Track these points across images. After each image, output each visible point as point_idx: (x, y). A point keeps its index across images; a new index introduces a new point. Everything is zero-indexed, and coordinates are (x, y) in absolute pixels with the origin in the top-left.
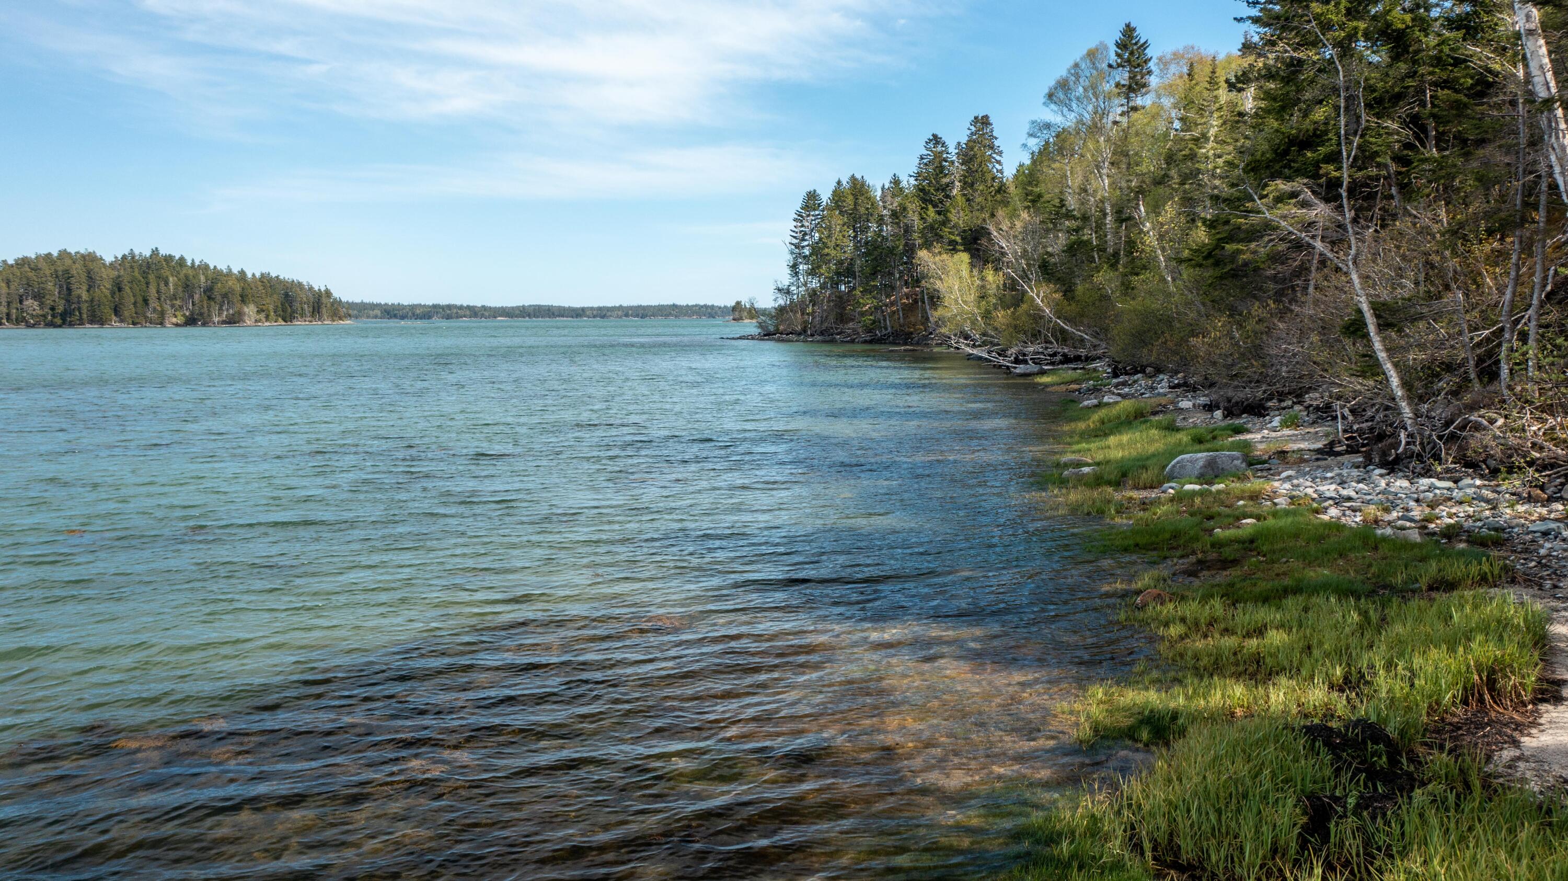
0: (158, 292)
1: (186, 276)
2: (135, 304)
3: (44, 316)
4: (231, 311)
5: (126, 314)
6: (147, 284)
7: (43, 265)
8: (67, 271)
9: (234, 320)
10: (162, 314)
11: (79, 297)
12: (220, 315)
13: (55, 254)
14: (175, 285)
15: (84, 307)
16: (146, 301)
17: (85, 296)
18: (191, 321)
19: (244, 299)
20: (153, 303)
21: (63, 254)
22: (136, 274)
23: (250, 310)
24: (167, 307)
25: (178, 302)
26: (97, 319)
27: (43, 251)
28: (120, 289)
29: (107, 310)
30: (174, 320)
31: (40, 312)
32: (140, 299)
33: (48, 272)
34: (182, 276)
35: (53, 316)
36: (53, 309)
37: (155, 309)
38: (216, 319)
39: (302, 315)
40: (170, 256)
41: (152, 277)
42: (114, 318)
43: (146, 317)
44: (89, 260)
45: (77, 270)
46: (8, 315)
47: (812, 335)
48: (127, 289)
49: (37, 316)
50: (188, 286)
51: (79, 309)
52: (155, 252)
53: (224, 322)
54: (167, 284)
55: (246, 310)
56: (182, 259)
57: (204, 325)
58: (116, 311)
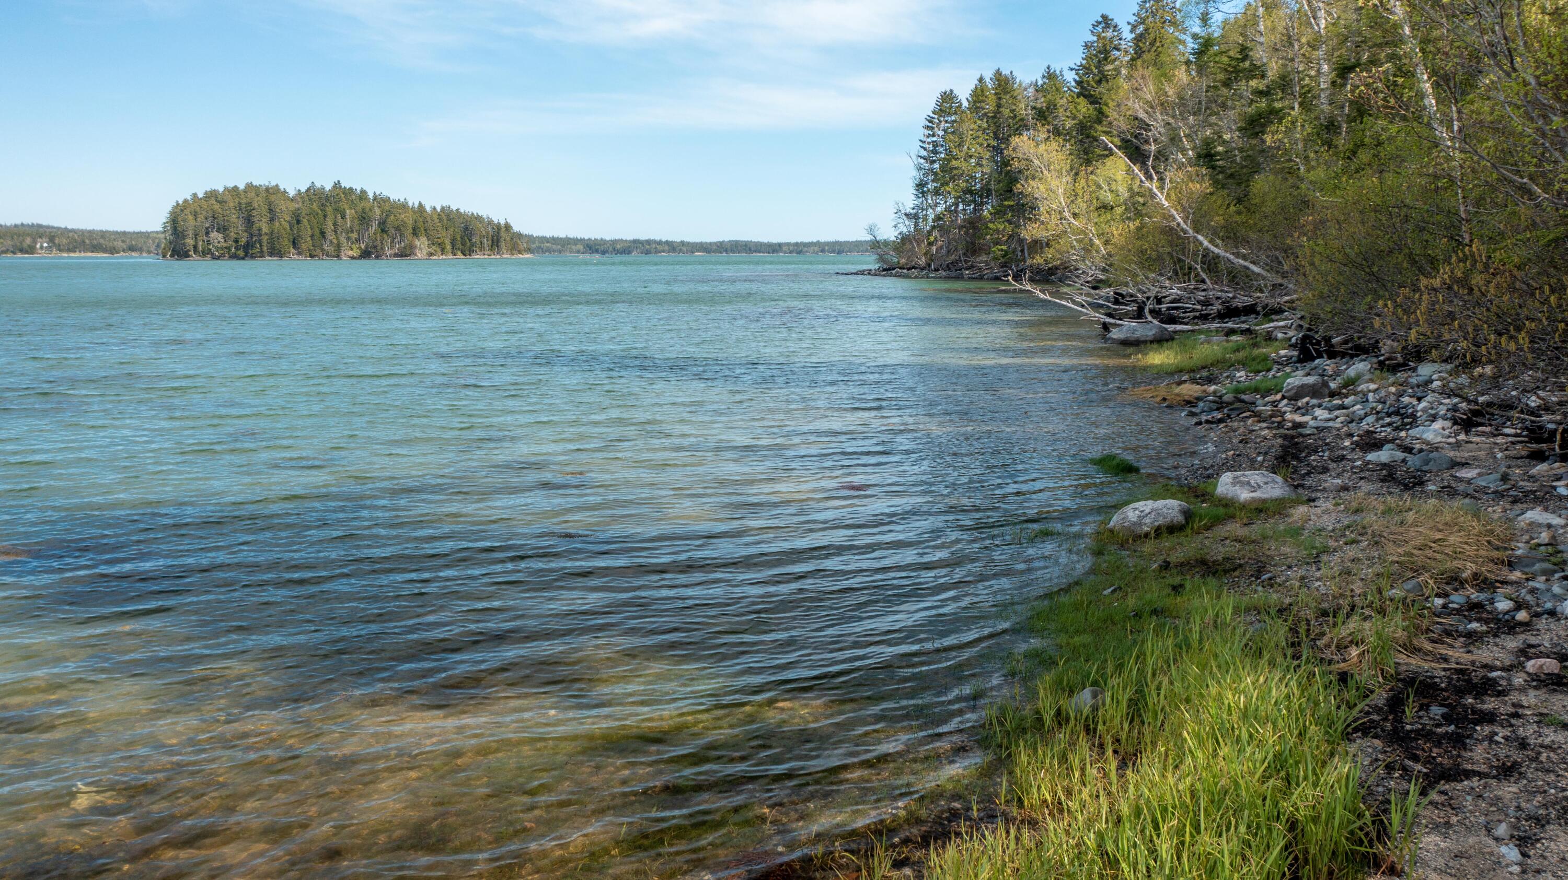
0: (335, 224)
1: (363, 210)
2: (312, 236)
3: (229, 248)
4: (403, 244)
5: (304, 246)
6: (325, 216)
7: (228, 197)
8: (249, 204)
9: (405, 253)
10: (339, 246)
11: (260, 229)
12: (392, 247)
13: (242, 187)
14: (353, 219)
15: (265, 239)
16: (323, 234)
17: (265, 229)
18: (365, 254)
19: (415, 232)
20: (330, 236)
21: (250, 186)
22: (315, 206)
23: (422, 243)
24: (343, 239)
25: (355, 235)
26: (276, 252)
27: (231, 185)
28: (298, 222)
29: (286, 243)
30: (351, 253)
31: (224, 245)
32: (317, 232)
33: (232, 205)
34: (359, 208)
35: (237, 249)
36: (236, 241)
37: (331, 242)
38: (388, 252)
39: (482, 248)
40: (351, 189)
41: (329, 209)
42: (292, 250)
43: (323, 250)
44: (272, 192)
45: (258, 202)
46: (195, 247)
47: (936, 270)
48: (305, 221)
49: (222, 248)
50: (364, 219)
51: (260, 242)
52: (337, 185)
53: (396, 255)
54: (343, 217)
55: (417, 243)
56: (363, 192)
57: (377, 257)
58: (295, 244)
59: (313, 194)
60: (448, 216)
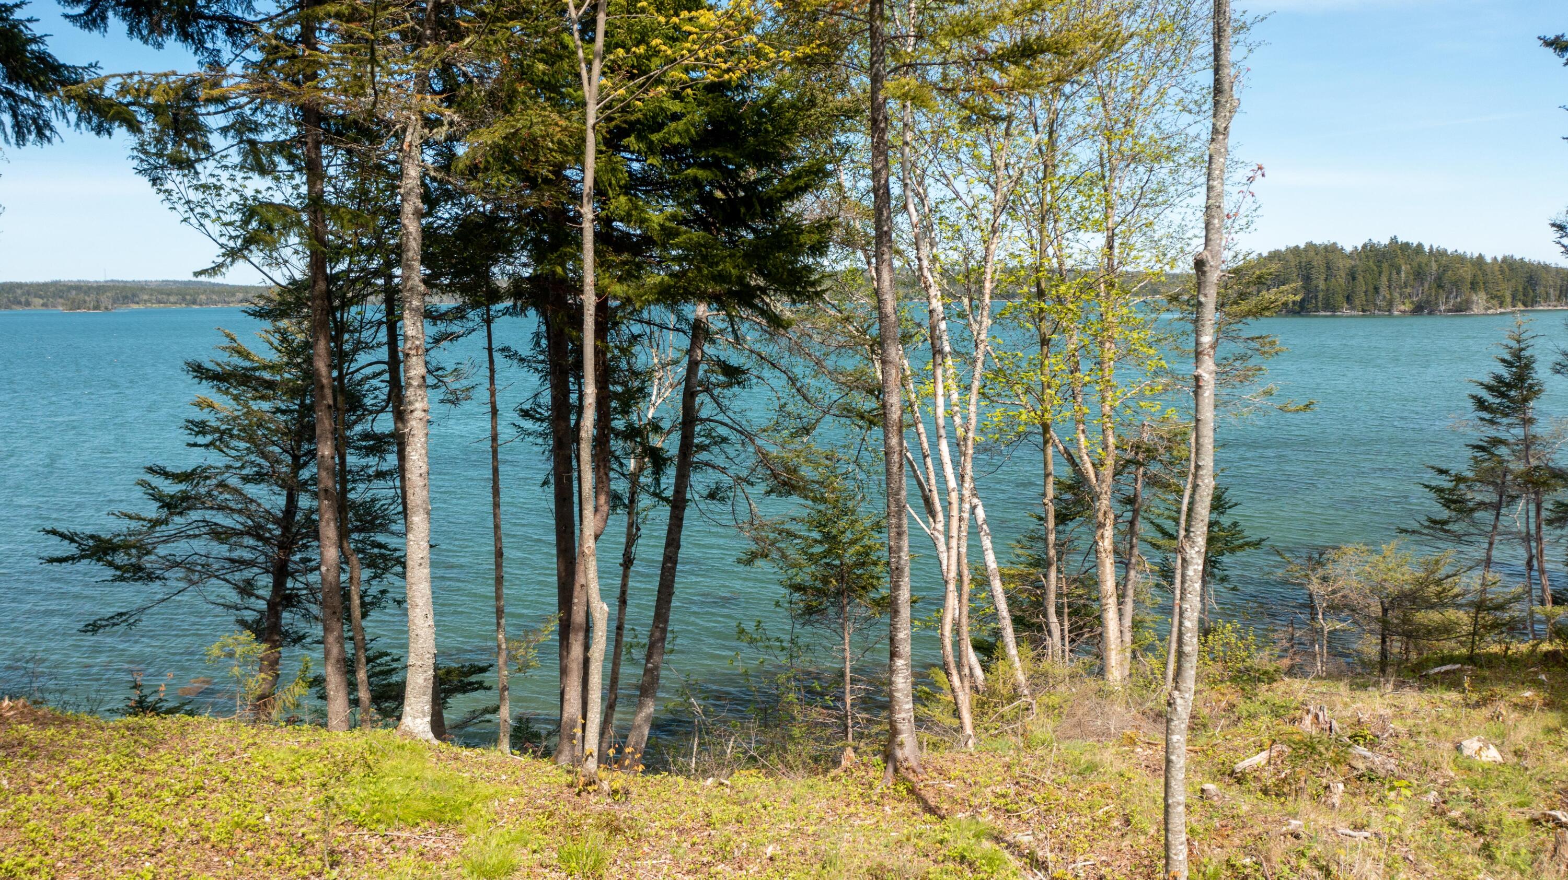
0: (1389, 280)
1: (1419, 265)
2: (1366, 292)
4: (1459, 300)
5: (1357, 302)
6: (1380, 273)
7: (1290, 257)
8: (1309, 263)
9: (1461, 309)
10: (1391, 303)
11: (1317, 287)
12: (1446, 302)
13: (1302, 246)
14: (1407, 273)
15: (1321, 295)
16: (1376, 290)
17: (1322, 285)
18: (1418, 310)
19: (1474, 286)
20: (1384, 291)
21: (1310, 245)
22: (1371, 263)
23: (1479, 300)
24: (1397, 295)
25: (1408, 290)
26: (1330, 306)
27: (1292, 245)
28: (1354, 279)
29: (1340, 298)
30: (1402, 307)
32: (1371, 288)
33: (1293, 264)
34: (1415, 264)
37: (1384, 297)
38: (1442, 308)
39: (1547, 298)
40: (1407, 244)
41: (1385, 266)
42: (1346, 305)
43: (1375, 305)
44: (1331, 250)
45: (1318, 261)
48: (1360, 278)
50: (1419, 275)
51: (1316, 297)
52: (1394, 240)
53: (1450, 311)
54: (1398, 273)
55: (1475, 298)
56: (1420, 246)
57: (1431, 313)
58: (1349, 299)
59: (1371, 252)
60: (1510, 266)
